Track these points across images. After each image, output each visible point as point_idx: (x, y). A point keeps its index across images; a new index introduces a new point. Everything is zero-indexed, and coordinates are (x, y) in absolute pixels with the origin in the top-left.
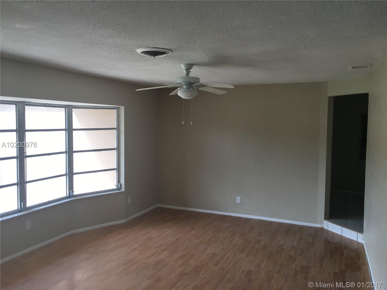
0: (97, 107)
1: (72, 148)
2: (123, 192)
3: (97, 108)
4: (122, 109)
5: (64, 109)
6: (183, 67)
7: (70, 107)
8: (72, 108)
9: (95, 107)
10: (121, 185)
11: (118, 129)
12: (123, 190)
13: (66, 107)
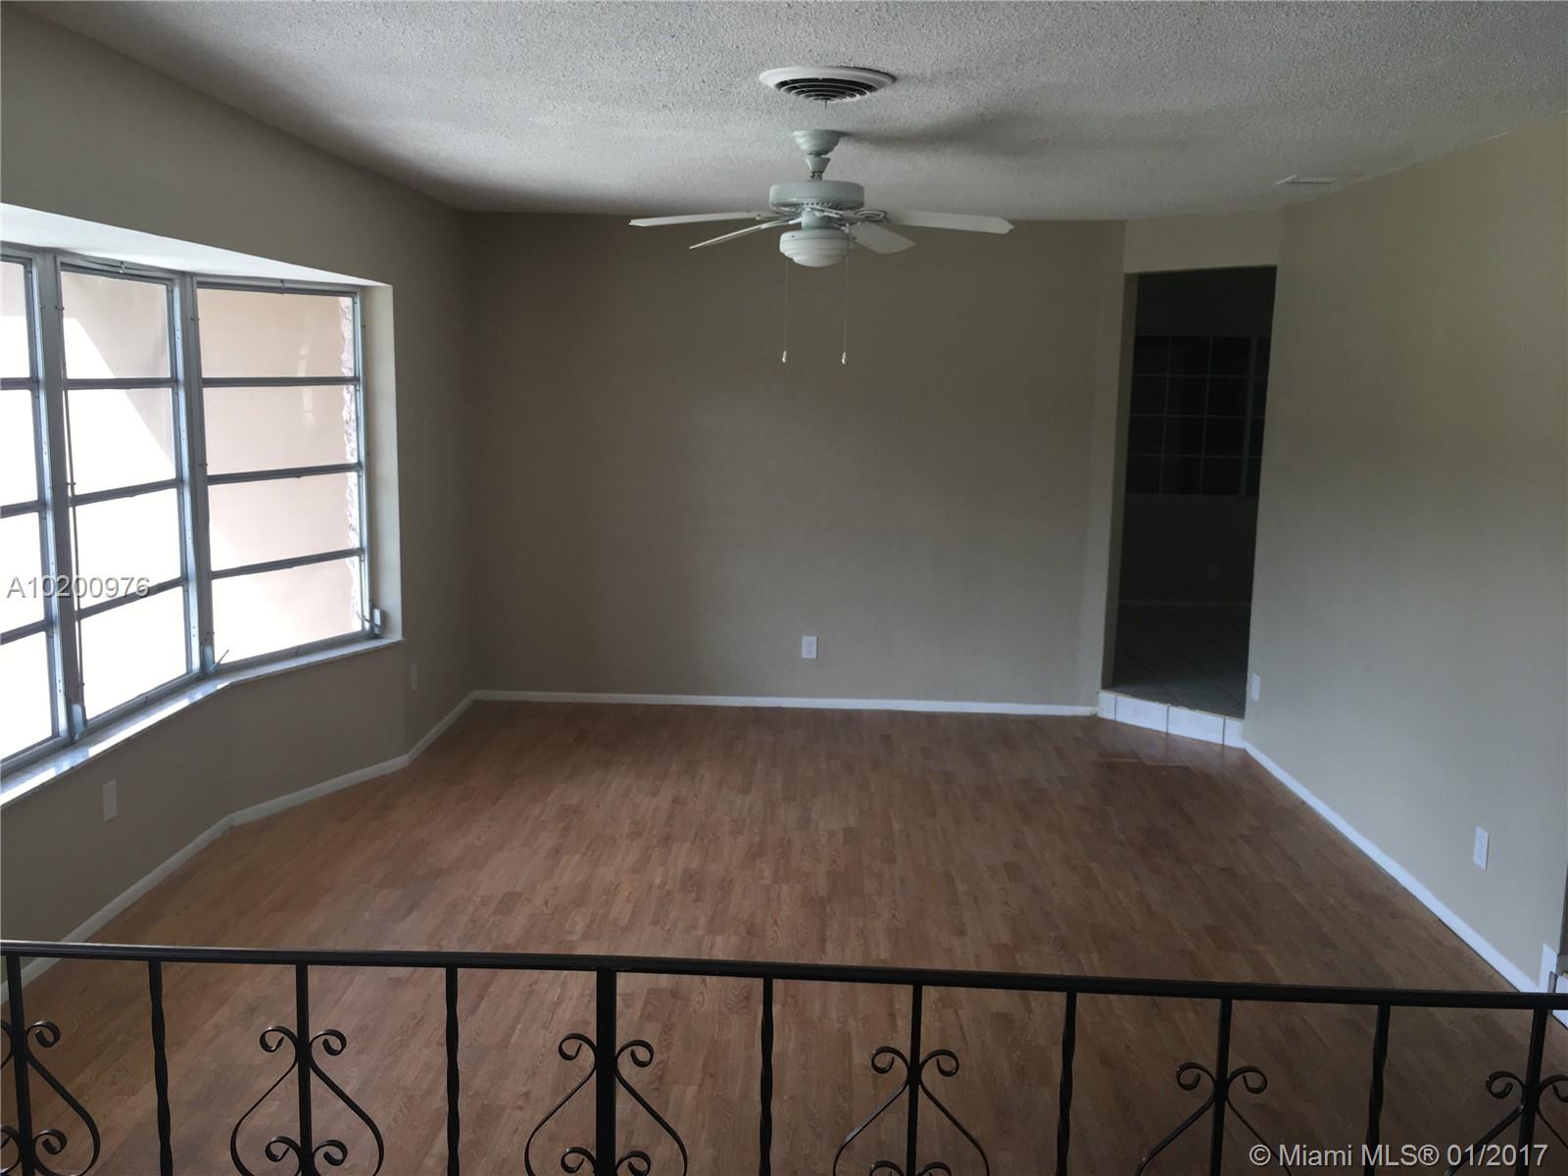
0: (287, 285)
1: (204, 465)
2: (396, 645)
3: (287, 289)
4: (384, 295)
5: (161, 289)
6: (803, 142)
7: (188, 280)
8: (195, 283)
9: (280, 285)
10: (384, 616)
11: (363, 380)
12: (396, 635)
13: (171, 280)
